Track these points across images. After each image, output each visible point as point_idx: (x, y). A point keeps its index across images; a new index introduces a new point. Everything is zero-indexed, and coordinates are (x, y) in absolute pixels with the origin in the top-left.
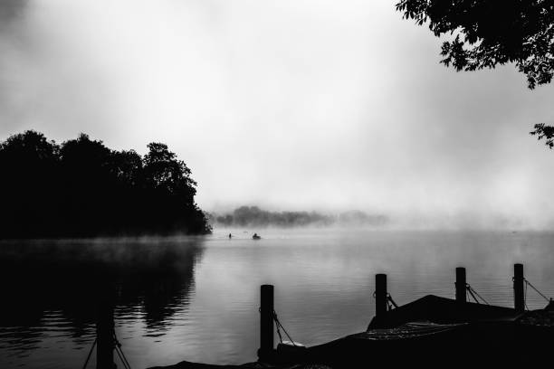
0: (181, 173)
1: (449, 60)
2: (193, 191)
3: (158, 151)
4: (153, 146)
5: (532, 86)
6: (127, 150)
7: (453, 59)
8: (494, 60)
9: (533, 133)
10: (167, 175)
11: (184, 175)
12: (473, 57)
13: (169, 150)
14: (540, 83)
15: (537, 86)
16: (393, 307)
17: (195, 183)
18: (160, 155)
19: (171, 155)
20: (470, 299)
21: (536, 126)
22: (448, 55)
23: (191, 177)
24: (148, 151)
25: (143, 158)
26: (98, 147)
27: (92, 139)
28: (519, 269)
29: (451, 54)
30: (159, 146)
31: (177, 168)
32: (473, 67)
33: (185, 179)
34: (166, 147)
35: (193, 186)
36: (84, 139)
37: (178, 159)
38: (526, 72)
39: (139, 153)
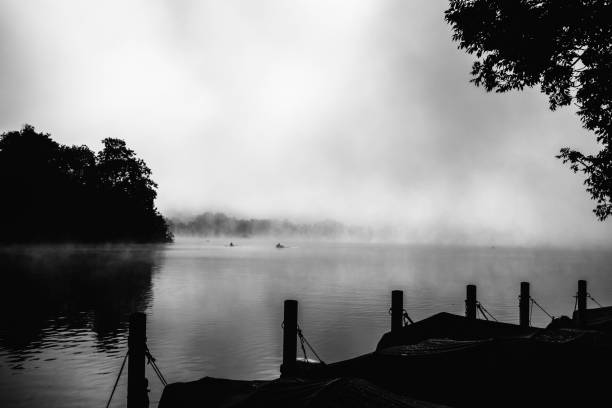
0: (140, 173)
1: (479, 80)
2: (153, 194)
3: (114, 147)
4: (109, 142)
5: (553, 108)
6: (79, 145)
7: (483, 79)
8: (522, 82)
9: (559, 157)
10: (123, 175)
11: (143, 175)
12: (503, 79)
13: (127, 147)
14: (561, 105)
15: (558, 108)
16: (409, 323)
17: (156, 186)
18: (117, 152)
19: (130, 152)
20: (479, 316)
21: (562, 150)
22: (478, 75)
23: (151, 178)
24: (102, 147)
25: (96, 155)
26: (44, 141)
27: (37, 131)
28: (525, 287)
29: (482, 75)
30: (117, 142)
31: (136, 168)
32: (503, 89)
33: (145, 181)
34: (124, 143)
35: (153, 188)
36: (29, 131)
37: (137, 157)
38: (548, 93)
39: (91, 149)
